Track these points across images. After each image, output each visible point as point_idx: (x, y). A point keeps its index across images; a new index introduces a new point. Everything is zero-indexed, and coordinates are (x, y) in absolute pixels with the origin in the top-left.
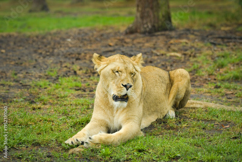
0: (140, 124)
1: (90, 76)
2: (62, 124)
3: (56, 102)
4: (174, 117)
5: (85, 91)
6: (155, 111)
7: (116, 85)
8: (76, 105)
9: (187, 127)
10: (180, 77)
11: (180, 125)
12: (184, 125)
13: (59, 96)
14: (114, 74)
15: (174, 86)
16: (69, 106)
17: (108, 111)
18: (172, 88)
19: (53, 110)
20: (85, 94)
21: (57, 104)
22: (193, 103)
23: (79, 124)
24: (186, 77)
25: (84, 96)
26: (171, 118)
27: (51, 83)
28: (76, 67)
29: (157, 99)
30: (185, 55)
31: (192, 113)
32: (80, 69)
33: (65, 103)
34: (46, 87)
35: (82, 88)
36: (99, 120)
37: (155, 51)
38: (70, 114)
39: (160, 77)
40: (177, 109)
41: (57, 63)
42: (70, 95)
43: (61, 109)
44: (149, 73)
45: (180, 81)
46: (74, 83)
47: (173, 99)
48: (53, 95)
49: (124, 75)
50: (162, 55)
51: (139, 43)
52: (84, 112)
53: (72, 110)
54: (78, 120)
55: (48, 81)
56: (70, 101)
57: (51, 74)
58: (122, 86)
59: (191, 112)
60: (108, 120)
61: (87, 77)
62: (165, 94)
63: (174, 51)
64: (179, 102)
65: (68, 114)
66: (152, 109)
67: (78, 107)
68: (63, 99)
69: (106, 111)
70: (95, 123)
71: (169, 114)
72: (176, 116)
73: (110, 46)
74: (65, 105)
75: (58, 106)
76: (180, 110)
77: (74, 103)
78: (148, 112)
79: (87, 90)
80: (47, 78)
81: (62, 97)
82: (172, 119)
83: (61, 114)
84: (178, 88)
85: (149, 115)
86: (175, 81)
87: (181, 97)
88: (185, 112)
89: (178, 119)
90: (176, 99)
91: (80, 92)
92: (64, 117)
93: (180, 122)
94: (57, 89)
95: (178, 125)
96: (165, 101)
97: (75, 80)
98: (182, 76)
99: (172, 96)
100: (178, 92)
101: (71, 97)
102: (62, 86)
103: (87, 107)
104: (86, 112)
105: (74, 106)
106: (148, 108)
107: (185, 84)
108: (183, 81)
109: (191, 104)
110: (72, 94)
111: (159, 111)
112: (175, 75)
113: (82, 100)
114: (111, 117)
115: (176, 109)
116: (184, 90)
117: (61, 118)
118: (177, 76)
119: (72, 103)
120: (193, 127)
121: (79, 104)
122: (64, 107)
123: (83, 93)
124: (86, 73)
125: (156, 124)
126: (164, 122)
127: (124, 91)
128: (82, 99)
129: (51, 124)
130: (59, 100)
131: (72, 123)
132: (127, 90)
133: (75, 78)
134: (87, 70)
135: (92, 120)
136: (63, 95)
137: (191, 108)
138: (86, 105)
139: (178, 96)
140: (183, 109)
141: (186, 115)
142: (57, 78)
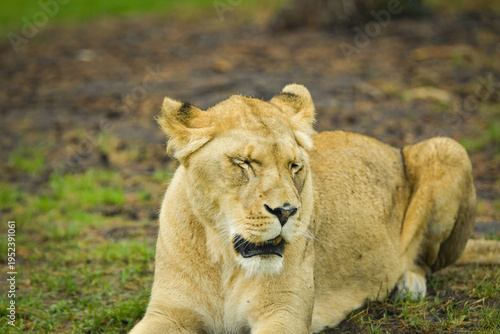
0: (309, 321)
1: (151, 170)
2: (58, 324)
3: (38, 253)
4: (424, 295)
5: (134, 216)
6: (352, 276)
7: (246, 208)
8: (105, 263)
9: (466, 327)
10: (436, 166)
11: (442, 322)
12: (455, 322)
13: (50, 234)
14: (239, 171)
15: (418, 193)
16: (82, 266)
17: (205, 282)
18: (414, 200)
19: (28, 282)
20: (135, 228)
21: (42, 259)
22: (488, 249)
23: (114, 322)
24: (456, 163)
25: (132, 232)
26: (414, 297)
27: (25, 195)
28: (107, 141)
29: (358, 237)
30: (463, 95)
31: (482, 283)
32: (122, 147)
33: (68, 257)
34: (7, 206)
35: (127, 207)
36: (175, 311)
37: (364, 86)
38: (85, 291)
39: (368, 164)
40: (433, 269)
41: (43, 129)
42: (86, 230)
43: (55, 277)
44: (329, 151)
45: (439, 178)
46: (100, 194)
47: (417, 234)
48: (31, 232)
49: (271, 174)
50: (388, 97)
51: (313, 60)
52: (132, 286)
53: (91, 279)
54: (109, 312)
55: (15, 186)
56: (87, 251)
57: (26, 164)
58: (265, 213)
59: (479, 279)
60: (202, 311)
61: (141, 172)
62: (388, 218)
63: (427, 83)
64: (437, 247)
65: (79, 293)
66: (343, 269)
67: (112, 269)
68: (64, 244)
69: (197, 279)
70: (160, 319)
71: (407, 284)
72: (431, 291)
73: (218, 71)
74: (68, 264)
75: (44, 266)
76: (445, 271)
77: (99, 255)
78: (327, 281)
79: (141, 214)
80: (14, 179)
81: (58, 239)
82: (418, 301)
83: (53, 293)
84: (432, 200)
85: (333, 288)
86: (422, 177)
87: (443, 229)
88: (460, 278)
89: (437, 300)
90: (429, 235)
91: (119, 222)
92: (63, 303)
93: (443, 313)
94: (42, 211)
95: (436, 320)
96: (389, 242)
97: (104, 184)
98: (444, 160)
99: (411, 227)
100: (433, 212)
101: (91, 236)
102: (62, 204)
103: (138, 267)
104: (138, 284)
105: (98, 266)
106: (330, 266)
107: (455, 185)
108: (447, 177)
109: (483, 251)
110: (92, 228)
111: (369, 275)
112: (422, 158)
113: (124, 247)
114: (214, 301)
115: (429, 270)
116: (454, 207)
117: (53, 307)
118: (429, 162)
119: (90, 257)
120: (487, 328)
121: (115, 259)
122: (64, 269)
123: (130, 223)
124: (140, 160)
125: (366, 319)
126: (390, 313)
127: (273, 228)
128: (124, 243)
129: (22, 326)
130: (48, 249)
131: (91, 322)
132: (283, 223)
133: (104, 175)
134: (143, 151)
135: (149, 310)
136: (62, 232)
137: (482, 265)
138: (135, 261)
139: (434, 228)
140: (453, 269)
141: (464, 288)
142: (46, 177)
